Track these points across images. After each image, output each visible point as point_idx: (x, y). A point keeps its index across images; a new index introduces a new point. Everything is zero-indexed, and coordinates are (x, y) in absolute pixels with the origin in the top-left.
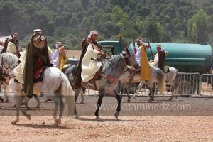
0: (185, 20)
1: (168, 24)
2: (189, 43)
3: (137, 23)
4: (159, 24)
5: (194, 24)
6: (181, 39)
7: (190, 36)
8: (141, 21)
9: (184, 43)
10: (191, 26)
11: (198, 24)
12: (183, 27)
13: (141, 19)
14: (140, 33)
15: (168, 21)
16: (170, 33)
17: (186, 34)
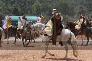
0: (30, 6)
1: (23, 8)
2: (32, 16)
3: (9, 8)
4: (19, 8)
5: (35, 8)
6: (29, 14)
7: (33, 13)
8: (11, 7)
9: (30, 16)
10: (33, 9)
11: (36, 7)
12: (30, 9)
13: (11, 6)
14: (10, 12)
15: (23, 6)
16: (24, 12)
17: (31, 12)
